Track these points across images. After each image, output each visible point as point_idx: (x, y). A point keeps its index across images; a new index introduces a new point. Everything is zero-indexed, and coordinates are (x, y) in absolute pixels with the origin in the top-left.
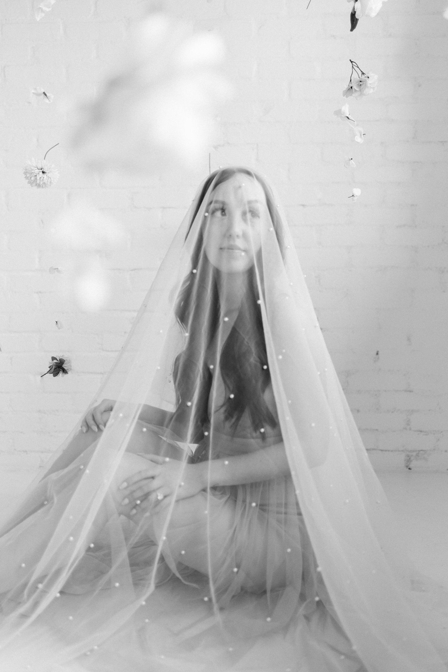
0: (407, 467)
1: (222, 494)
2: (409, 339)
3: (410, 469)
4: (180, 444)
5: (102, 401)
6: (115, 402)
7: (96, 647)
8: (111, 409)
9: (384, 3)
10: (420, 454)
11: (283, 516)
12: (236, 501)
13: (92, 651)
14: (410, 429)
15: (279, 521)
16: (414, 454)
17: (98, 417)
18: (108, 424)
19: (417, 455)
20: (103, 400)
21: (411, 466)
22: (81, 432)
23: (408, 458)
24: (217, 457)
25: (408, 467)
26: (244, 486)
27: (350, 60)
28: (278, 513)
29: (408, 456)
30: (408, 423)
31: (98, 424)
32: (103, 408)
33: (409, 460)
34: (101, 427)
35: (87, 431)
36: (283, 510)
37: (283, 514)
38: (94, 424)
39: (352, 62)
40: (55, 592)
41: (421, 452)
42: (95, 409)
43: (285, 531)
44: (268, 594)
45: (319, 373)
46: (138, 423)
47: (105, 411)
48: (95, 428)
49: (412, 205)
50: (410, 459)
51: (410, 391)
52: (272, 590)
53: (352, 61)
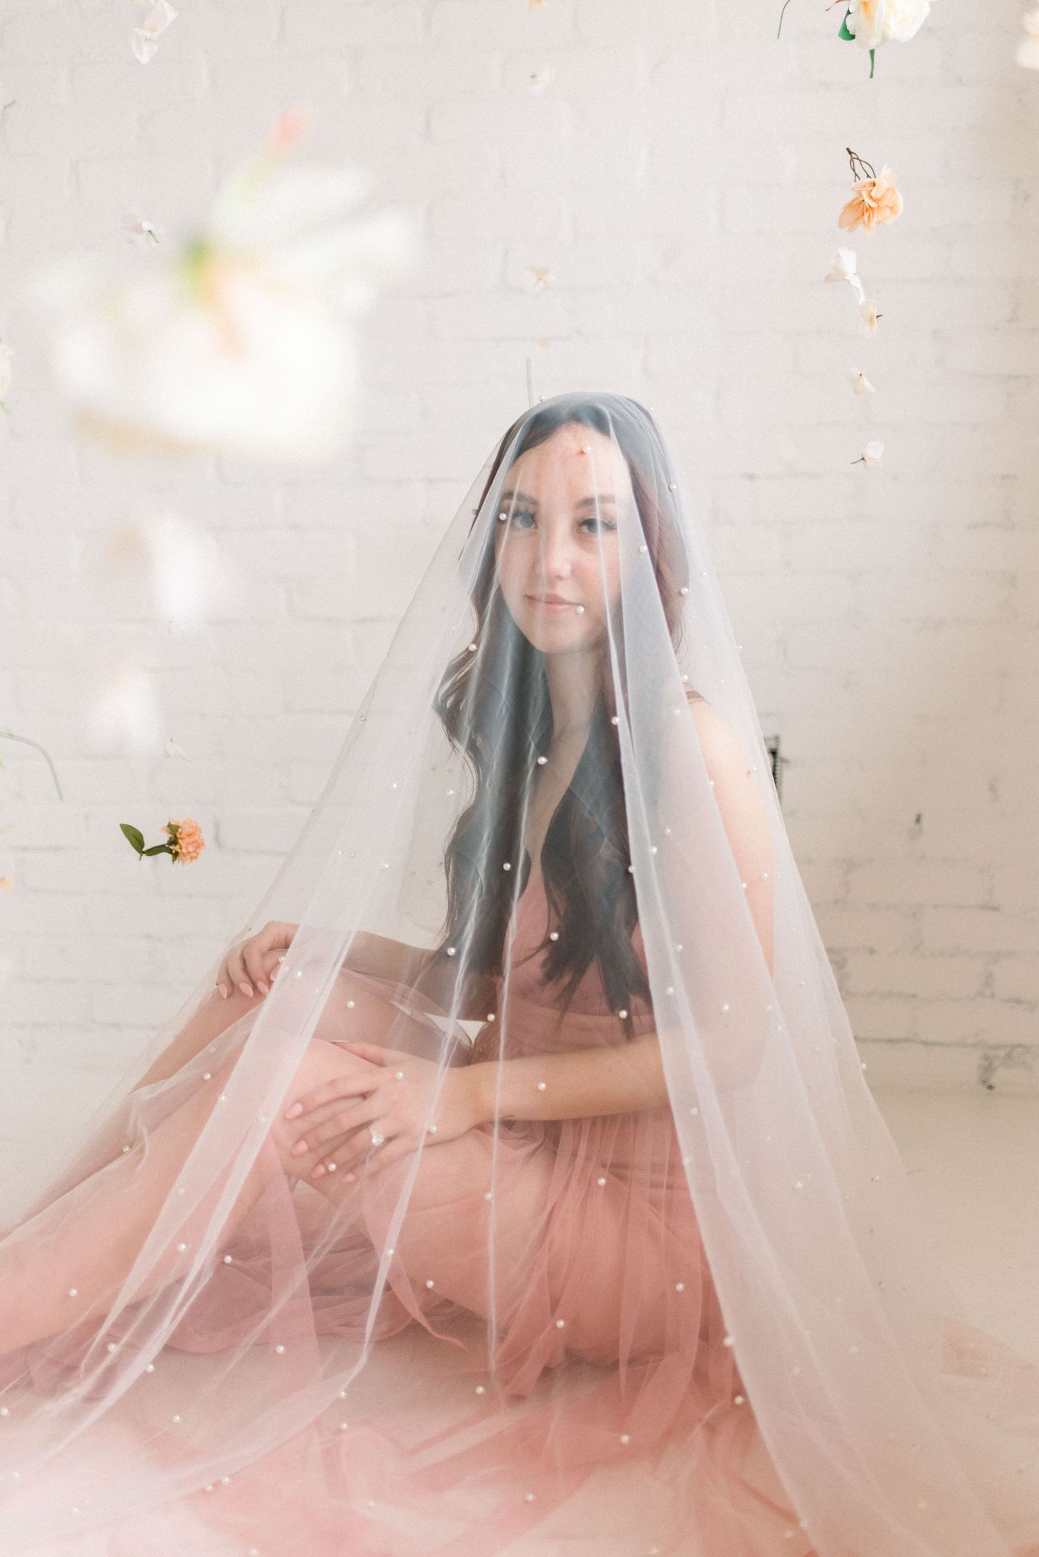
0: (984, 1082)
1: (525, 1138)
2: (992, 789)
3: (990, 1087)
4: (438, 1020)
5: (264, 926)
6: (296, 927)
7: (227, 1480)
8: (286, 945)
9: (932, 5)
10: (1013, 1053)
11: (663, 1193)
12: (555, 1153)
13: (217, 1485)
14: (993, 996)
15: (654, 1203)
16: (1002, 1053)
17: (255, 964)
18: (278, 978)
19: (1009, 1056)
20: (268, 924)
21: (994, 1081)
22: (218, 994)
23: (987, 1063)
24: (517, 1053)
25: (987, 1084)
26: (577, 1122)
27: (848, 149)
28: (655, 1185)
29: (987, 1058)
30: (988, 980)
31: (254, 979)
32: (266, 942)
33: (987, 1068)
34: (262, 986)
35: (229, 995)
36: (665, 1179)
37: (664, 1189)
38: (246, 978)
39: (850, 153)
40: (144, 1362)
41: (1019, 1050)
42: (247, 946)
43: (668, 1227)
44: (623, 1370)
45: (745, 885)
46: (341, 973)
47: (272, 949)
48: (247, 989)
49: (1004, 477)
50: (990, 1064)
51: (995, 909)
52: (632, 1362)
53: (851, 150)
